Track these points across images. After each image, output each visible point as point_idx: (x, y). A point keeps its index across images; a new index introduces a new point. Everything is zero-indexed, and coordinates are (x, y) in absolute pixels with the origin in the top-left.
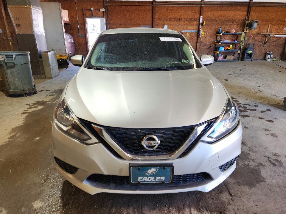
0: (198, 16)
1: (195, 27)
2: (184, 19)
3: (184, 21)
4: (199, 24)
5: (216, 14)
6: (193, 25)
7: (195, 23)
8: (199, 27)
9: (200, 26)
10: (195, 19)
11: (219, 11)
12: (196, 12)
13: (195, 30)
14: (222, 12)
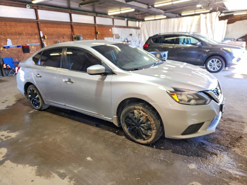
0: (37, 31)
1: (38, 40)
2: (26, 33)
3: (26, 35)
4: (41, 38)
5: (51, 30)
6: (36, 39)
7: (37, 37)
8: (41, 41)
9: (42, 39)
10: (35, 33)
11: (52, 27)
12: (35, 28)
13: (38, 43)
14: (55, 29)
